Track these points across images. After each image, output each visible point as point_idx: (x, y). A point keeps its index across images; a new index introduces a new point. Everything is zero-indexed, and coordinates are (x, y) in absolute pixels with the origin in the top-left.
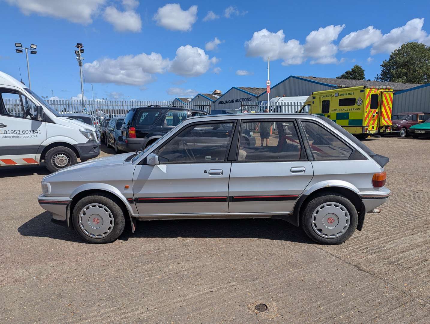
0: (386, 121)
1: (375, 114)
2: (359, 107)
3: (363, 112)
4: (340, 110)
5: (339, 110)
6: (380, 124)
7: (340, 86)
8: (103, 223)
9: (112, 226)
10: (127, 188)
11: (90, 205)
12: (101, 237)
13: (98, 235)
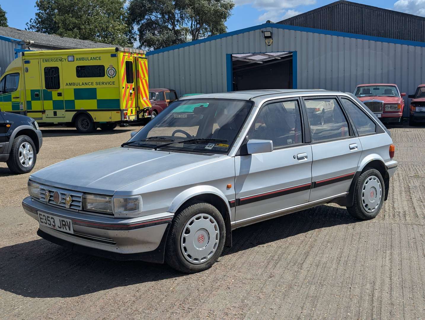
0: (146, 103)
1: (132, 91)
2: (112, 80)
3: (119, 87)
4: (81, 84)
5: (79, 84)
6: (139, 106)
7: (28, 41)
8: (209, 239)
9: (218, 241)
10: (229, 188)
11: (194, 218)
12: (205, 260)
13: (202, 259)
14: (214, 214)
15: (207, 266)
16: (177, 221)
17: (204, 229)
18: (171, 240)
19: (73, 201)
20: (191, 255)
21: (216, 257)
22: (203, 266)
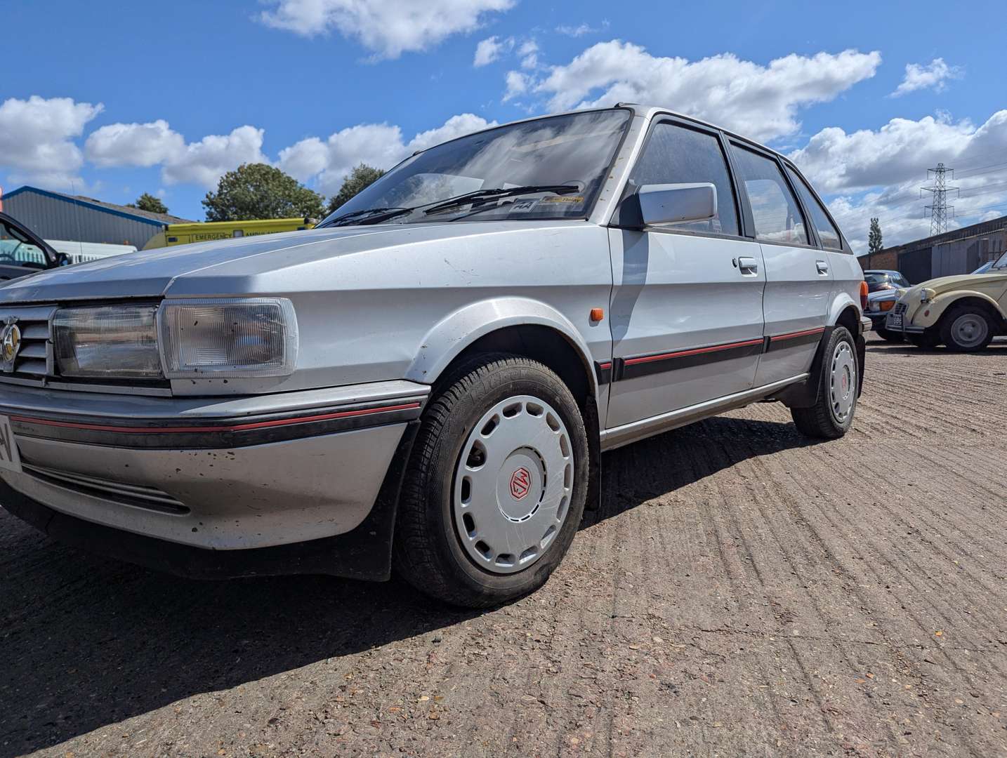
8: (545, 485)
9: (569, 490)
10: (597, 320)
11: (498, 409)
12: (534, 558)
13: (524, 555)
14: (557, 399)
15: (539, 578)
16: (439, 417)
17: (531, 449)
18: (417, 489)
19: (25, 343)
20: (490, 543)
21: (565, 543)
22: (527, 579)
